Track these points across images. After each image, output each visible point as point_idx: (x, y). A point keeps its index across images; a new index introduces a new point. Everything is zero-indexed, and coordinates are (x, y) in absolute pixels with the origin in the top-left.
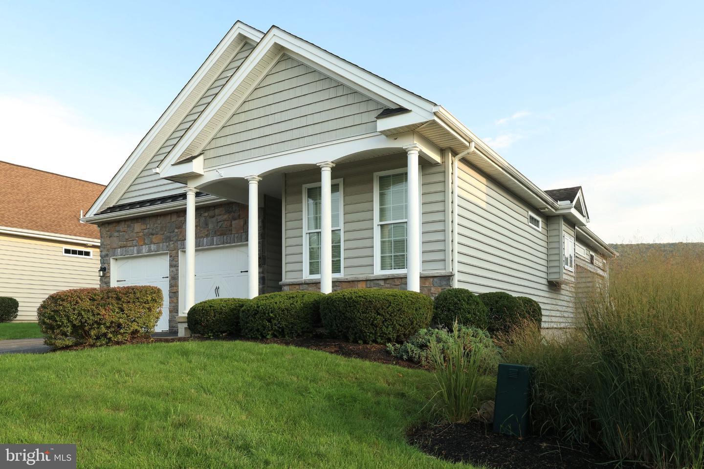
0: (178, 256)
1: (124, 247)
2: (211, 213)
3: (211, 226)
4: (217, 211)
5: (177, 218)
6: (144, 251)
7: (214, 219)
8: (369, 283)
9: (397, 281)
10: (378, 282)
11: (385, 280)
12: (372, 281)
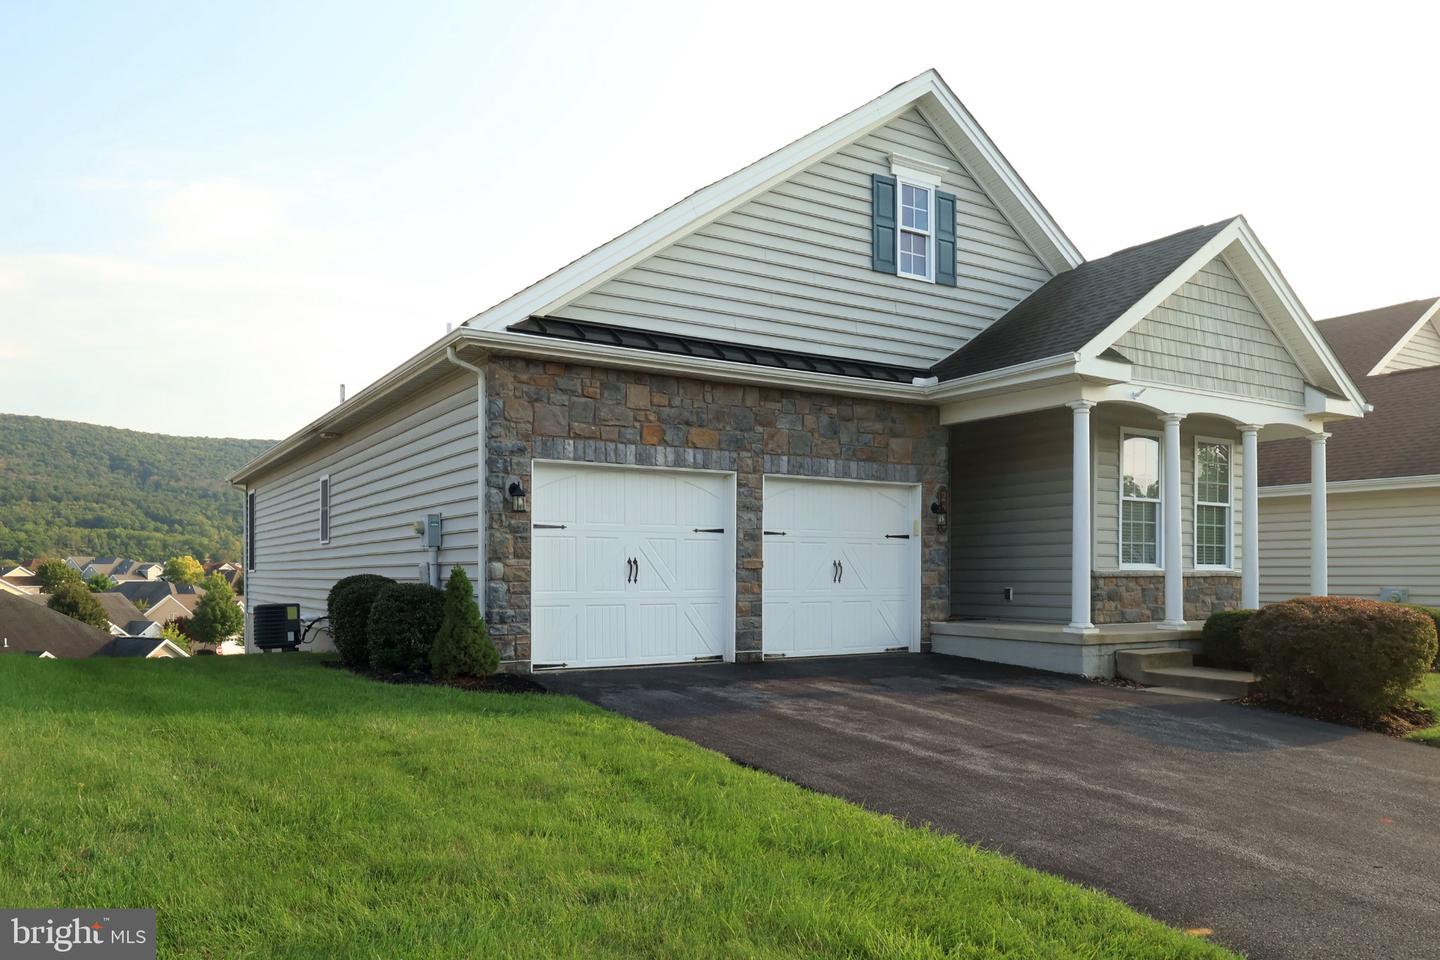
0: (761, 489)
1: (590, 438)
2: (846, 411)
3: (844, 438)
4: (860, 410)
5: (760, 400)
6: (660, 459)
7: (852, 426)
8: (1191, 580)
9: (1217, 580)
10: (1199, 580)
11: (1205, 578)
12: (1193, 577)
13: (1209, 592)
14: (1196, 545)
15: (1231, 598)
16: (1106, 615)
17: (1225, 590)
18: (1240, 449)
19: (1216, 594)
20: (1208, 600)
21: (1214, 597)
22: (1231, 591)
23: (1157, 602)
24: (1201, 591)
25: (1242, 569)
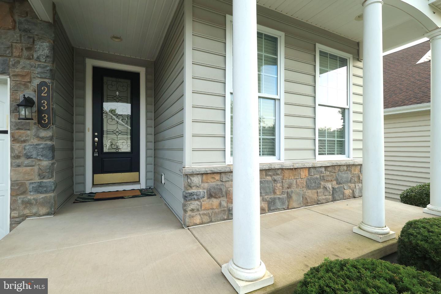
8: (312, 170)
9: (337, 168)
10: (321, 169)
11: (326, 167)
12: (315, 168)
13: (330, 178)
14: (317, 139)
15: (350, 182)
16: (204, 214)
17: (345, 176)
18: (359, 64)
19: (337, 180)
20: (329, 185)
21: (334, 183)
22: (350, 176)
23: (275, 193)
24: (323, 179)
25: (363, 157)
